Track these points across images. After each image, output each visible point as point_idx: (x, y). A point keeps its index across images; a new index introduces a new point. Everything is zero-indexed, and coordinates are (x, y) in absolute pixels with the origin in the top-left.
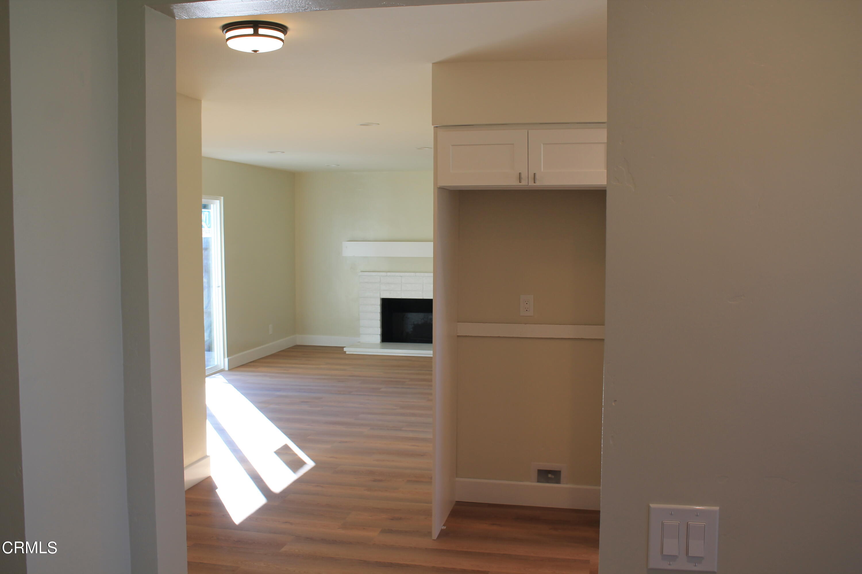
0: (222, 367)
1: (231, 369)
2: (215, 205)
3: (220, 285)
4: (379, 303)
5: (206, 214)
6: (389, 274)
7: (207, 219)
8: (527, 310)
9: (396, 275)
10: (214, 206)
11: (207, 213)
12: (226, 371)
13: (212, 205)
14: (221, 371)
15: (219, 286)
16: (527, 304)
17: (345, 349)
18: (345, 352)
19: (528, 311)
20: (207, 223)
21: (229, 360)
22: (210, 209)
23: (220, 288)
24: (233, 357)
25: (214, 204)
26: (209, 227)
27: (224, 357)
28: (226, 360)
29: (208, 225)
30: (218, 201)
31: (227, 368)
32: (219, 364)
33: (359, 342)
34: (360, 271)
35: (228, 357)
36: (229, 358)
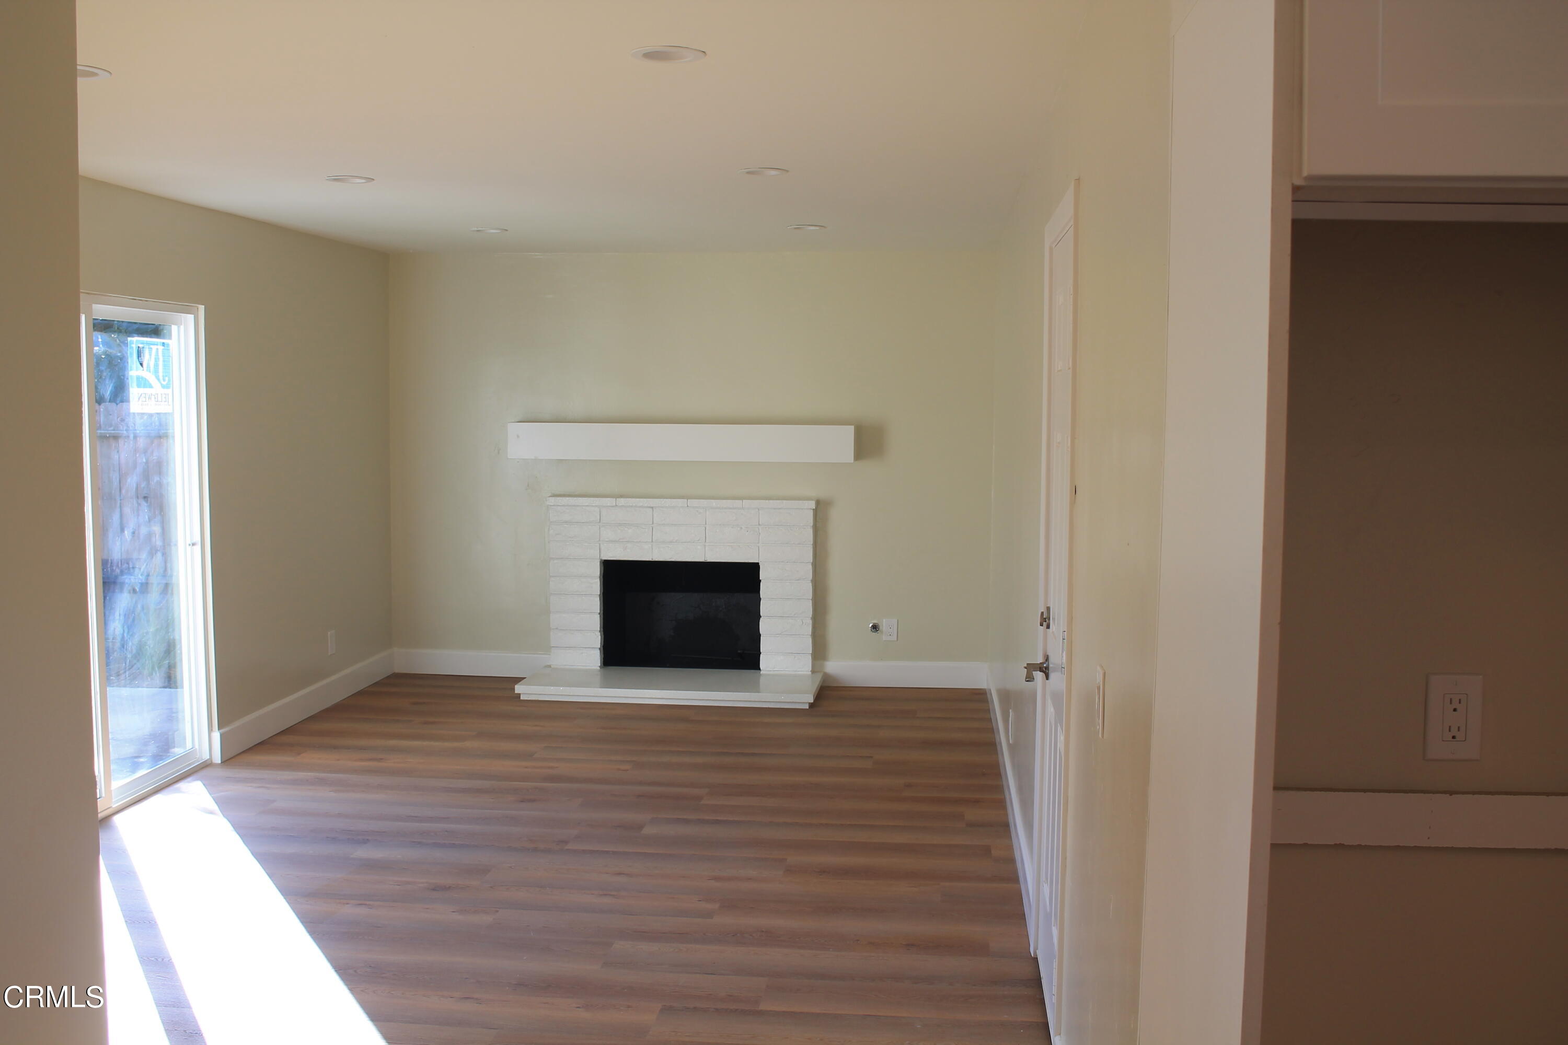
0: (206, 756)
1: (229, 760)
2: (182, 327)
3: (198, 538)
4: (596, 571)
5: (157, 349)
6: (622, 501)
7: (161, 363)
8: (1454, 737)
9: (641, 504)
10: (179, 327)
11: (161, 348)
12: (217, 765)
13: (174, 328)
14: (199, 769)
15: (194, 541)
16: (1455, 710)
17: (519, 689)
18: (520, 694)
19: (1457, 739)
20: (161, 374)
21: (221, 735)
22: (170, 338)
23: (198, 548)
24: (237, 724)
25: (178, 324)
26: (163, 387)
27: (210, 729)
28: (216, 735)
29: (164, 380)
30: (191, 317)
31: (217, 759)
32: (197, 747)
33: (550, 666)
34: (550, 495)
35: (219, 729)
36: (223, 730)
